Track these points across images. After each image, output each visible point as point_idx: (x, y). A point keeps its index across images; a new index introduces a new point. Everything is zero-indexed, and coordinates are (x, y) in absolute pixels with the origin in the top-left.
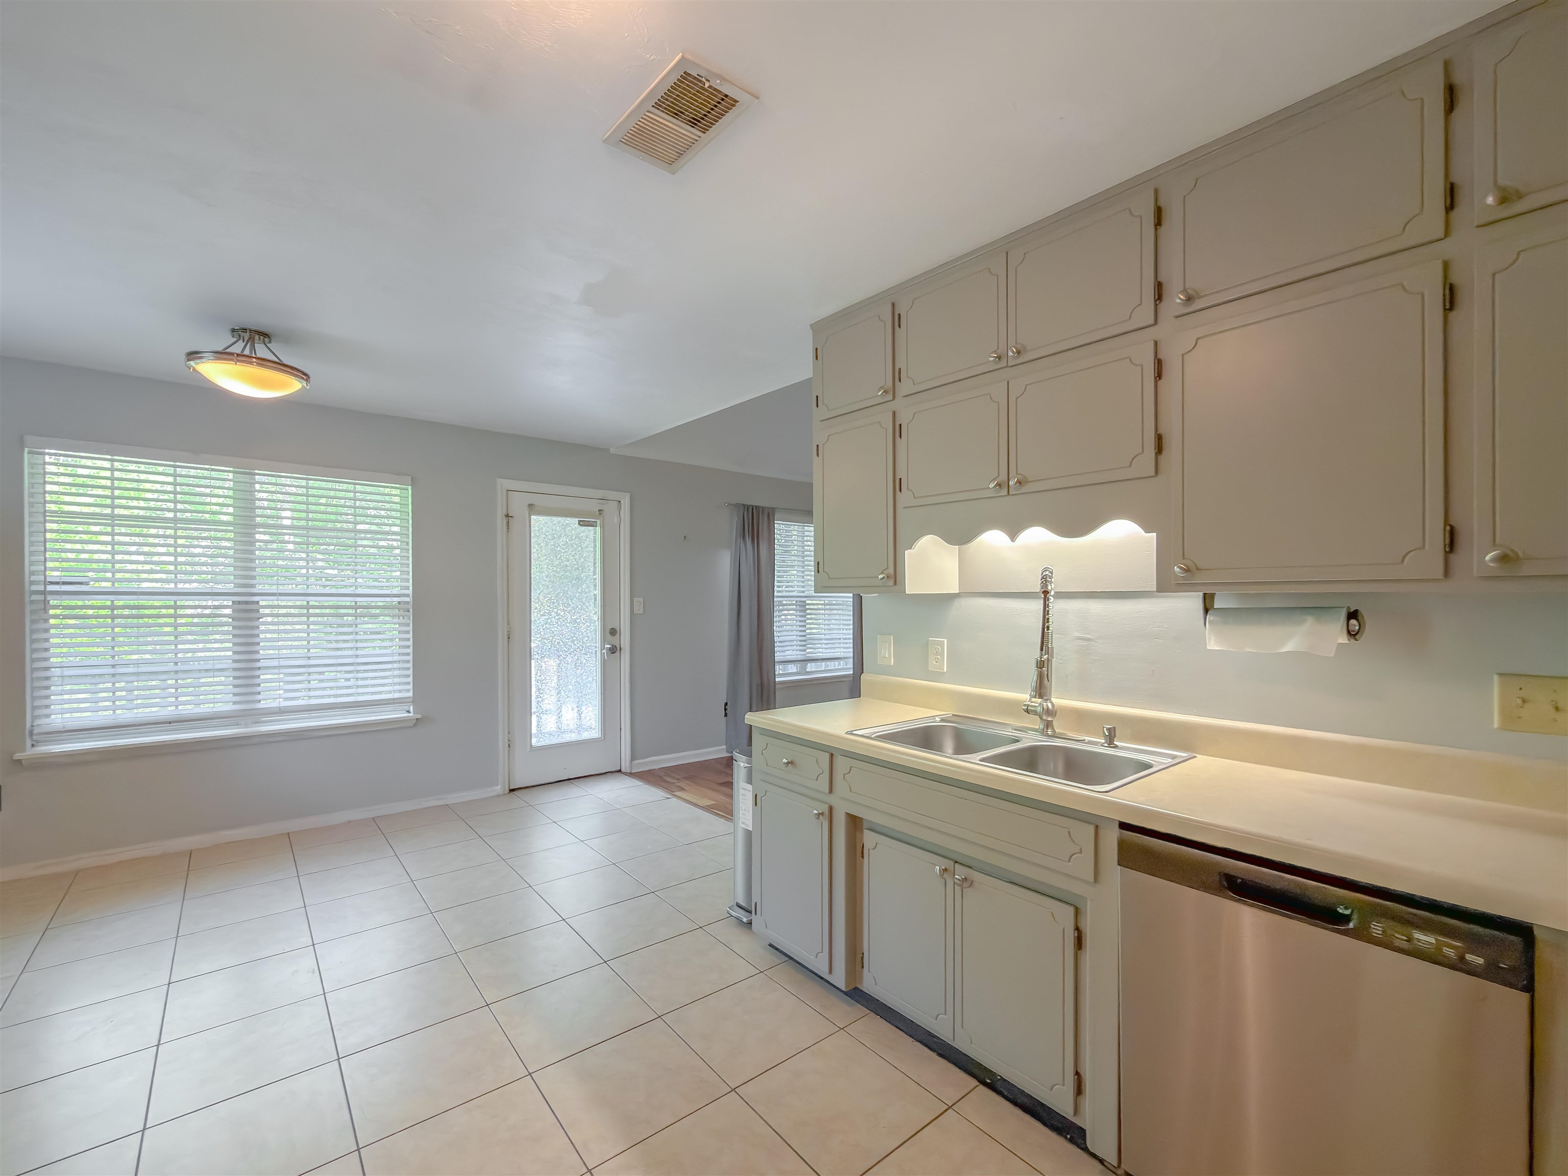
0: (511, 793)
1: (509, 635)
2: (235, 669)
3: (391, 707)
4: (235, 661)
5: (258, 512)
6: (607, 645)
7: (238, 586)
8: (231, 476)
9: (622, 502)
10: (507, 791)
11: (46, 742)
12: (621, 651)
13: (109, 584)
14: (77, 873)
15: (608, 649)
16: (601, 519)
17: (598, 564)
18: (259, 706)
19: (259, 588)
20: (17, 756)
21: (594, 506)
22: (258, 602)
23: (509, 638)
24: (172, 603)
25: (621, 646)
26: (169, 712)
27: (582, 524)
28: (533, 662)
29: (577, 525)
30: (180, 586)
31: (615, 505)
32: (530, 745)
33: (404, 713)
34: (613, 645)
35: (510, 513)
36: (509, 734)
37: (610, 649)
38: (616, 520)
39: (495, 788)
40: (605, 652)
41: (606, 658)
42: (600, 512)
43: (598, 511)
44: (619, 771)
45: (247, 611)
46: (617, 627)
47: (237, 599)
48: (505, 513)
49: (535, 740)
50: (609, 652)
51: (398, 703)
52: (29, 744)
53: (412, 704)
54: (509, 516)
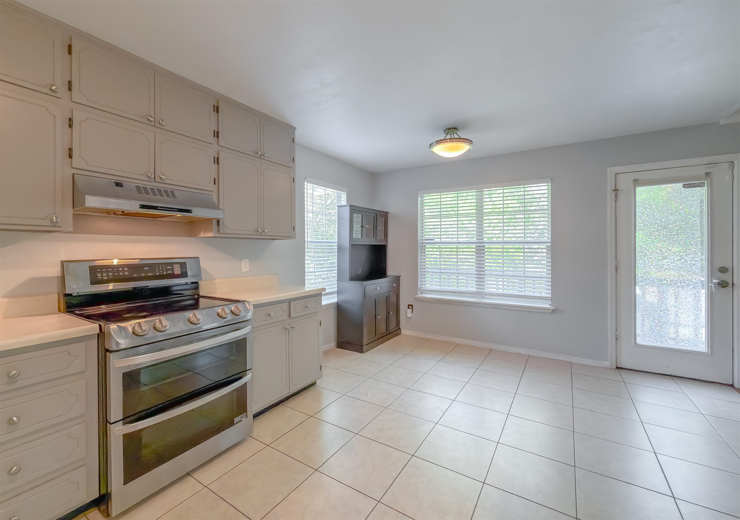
0: (617, 370)
1: (616, 267)
2: (476, 274)
3: (539, 301)
4: (476, 271)
5: (485, 207)
7: (477, 239)
8: (475, 194)
9: (736, 162)
10: (614, 367)
11: (425, 293)
12: (734, 286)
13: (439, 240)
14: (428, 339)
15: (717, 284)
16: (709, 180)
17: (705, 216)
18: (483, 291)
19: (485, 240)
20: (416, 296)
21: (702, 171)
22: (484, 246)
23: (616, 269)
24: (456, 247)
25: (734, 282)
26: (455, 289)
27: (684, 186)
28: (637, 287)
29: (682, 188)
30: (460, 240)
31: (727, 165)
32: (635, 343)
33: (546, 305)
34: (722, 281)
35: (618, 188)
36: (616, 331)
37: (719, 284)
38: (728, 178)
39: (604, 362)
40: (713, 285)
41: (714, 290)
42: (707, 174)
43: (706, 173)
44: (732, 386)
45: (481, 250)
46: (728, 265)
47: (476, 245)
48: (614, 188)
49: (639, 341)
50: (718, 286)
51: (544, 299)
52: (419, 293)
53: (550, 301)
54: (618, 190)
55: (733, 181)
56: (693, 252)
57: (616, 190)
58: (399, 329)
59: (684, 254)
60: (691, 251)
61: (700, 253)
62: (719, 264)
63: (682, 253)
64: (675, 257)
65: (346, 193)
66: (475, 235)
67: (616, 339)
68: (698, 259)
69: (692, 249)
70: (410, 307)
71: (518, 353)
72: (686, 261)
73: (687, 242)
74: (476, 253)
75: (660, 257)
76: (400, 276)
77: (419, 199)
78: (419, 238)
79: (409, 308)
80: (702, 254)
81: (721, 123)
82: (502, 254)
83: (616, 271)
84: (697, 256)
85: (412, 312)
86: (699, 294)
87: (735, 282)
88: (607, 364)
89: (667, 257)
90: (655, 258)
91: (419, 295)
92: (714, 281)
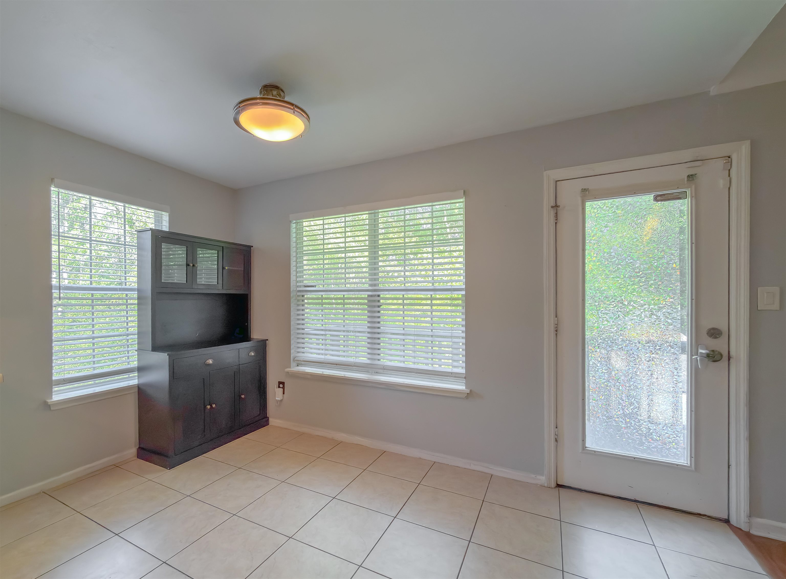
0: (558, 489)
1: (557, 327)
3: (450, 379)
5: (380, 237)
6: (701, 349)
7: (371, 285)
8: (368, 217)
9: (734, 157)
10: (553, 485)
11: (302, 365)
12: (731, 360)
13: (322, 286)
14: (303, 434)
15: (705, 356)
16: (693, 186)
17: (688, 247)
18: (377, 362)
19: (381, 286)
20: (289, 370)
21: (683, 172)
22: (379, 296)
23: (556, 331)
24: (342, 296)
25: (731, 354)
27: (656, 199)
29: (652, 201)
30: (348, 286)
31: (720, 163)
32: (584, 447)
33: (461, 387)
34: (713, 351)
35: (558, 204)
36: (556, 428)
37: (708, 356)
38: (722, 183)
39: (539, 477)
40: (698, 358)
41: (700, 366)
42: (691, 177)
43: (688, 176)
44: (727, 521)
45: (374, 301)
46: (722, 326)
47: (370, 293)
48: (553, 204)
49: (591, 444)
50: (706, 359)
51: (455, 377)
52: (293, 364)
53: (465, 379)
54: (558, 207)
55: (729, 188)
56: (669, 304)
57: (556, 206)
58: (267, 417)
59: (656, 307)
60: (667, 303)
61: (679, 306)
62: (707, 324)
63: (653, 306)
64: (642, 312)
65: (168, 214)
66: (368, 279)
67: (556, 440)
68: (676, 316)
69: (668, 298)
70: (281, 386)
71: (420, 458)
72: (658, 318)
73: (660, 289)
74: (369, 306)
75: (620, 311)
76: (267, 340)
77: (294, 226)
78: (293, 283)
79: (279, 387)
80: (682, 306)
81: (712, 94)
82: (402, 307)
83: (556, 334)
84: (675, 311)
85: (284, 393)
86: (678, 372)
87: (733, 353)
88: (542, 480)
89: (631, 312)
90: (613, 314)
91: (295, 369)
92: (701, 351)
